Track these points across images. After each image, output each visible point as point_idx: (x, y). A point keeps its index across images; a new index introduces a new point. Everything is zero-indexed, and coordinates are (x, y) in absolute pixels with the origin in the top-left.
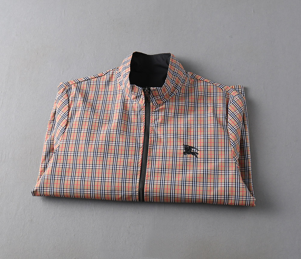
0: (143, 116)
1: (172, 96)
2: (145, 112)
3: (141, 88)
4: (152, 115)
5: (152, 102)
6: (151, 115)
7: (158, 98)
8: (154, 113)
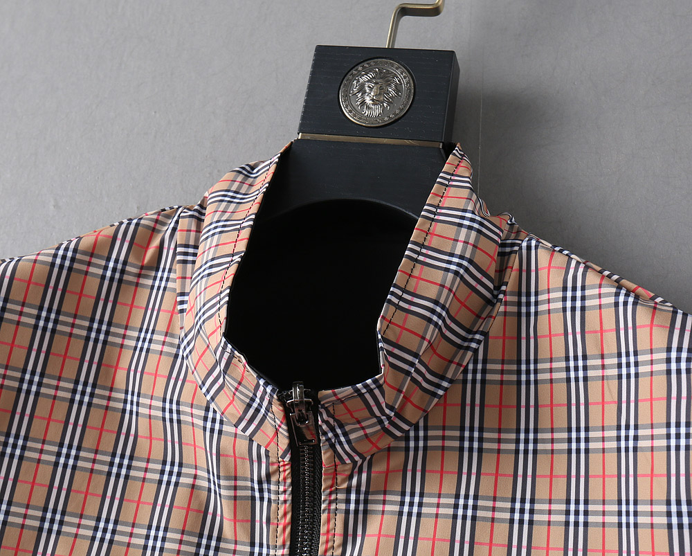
0: (281, 512)
1: (441, 392)
2: (292, 492)
3: (269, 389)
4: (333, 507)
5: (332, 446)
6: (323, 506)
7: (368, 431)
8: (341, 496)
